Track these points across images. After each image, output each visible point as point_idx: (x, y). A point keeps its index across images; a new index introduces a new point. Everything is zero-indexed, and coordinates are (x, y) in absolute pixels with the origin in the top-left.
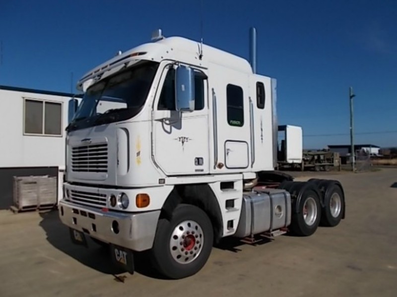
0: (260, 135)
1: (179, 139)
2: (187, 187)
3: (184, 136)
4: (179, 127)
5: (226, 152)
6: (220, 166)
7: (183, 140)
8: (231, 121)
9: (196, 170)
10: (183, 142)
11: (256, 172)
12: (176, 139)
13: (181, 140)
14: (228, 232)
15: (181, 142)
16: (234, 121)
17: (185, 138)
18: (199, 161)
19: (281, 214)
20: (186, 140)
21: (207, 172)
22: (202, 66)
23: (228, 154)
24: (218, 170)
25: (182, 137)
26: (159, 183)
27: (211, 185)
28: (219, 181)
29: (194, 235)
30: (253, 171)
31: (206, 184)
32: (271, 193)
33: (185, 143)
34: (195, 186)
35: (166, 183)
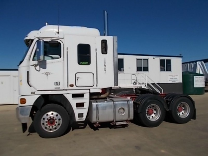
0: (104, 68)
1: (44, 74)
2: (49, 96)
3: (48, 72)
4: (45, 68)
5: (76, 79)
6: (72, 86)
7: (47, 74)
8: (81, 63)
9: (55, 88)
10: (47, 75)
11: (101, 89)
12: (43, 74)
13: (46, 74)
14: (79, 119)
15: (46, 75)
16: (83, 63)
17: (48, 73)
18: (57, 83)
19: (123, 113)
20: (49, 74)
21: (63, 89)
22: (59, 37)
23: (77, 79)
24: (70, 88)
25: (47, 73)
26: (31, 94)
27: (65, 95)
28: (71, 93)
29: (54, 119)
30: (97, 88)
31: (62, 95)
32: (114, 100)
33: (48, 75)
34: (55, 96)
35: (35, 94)
